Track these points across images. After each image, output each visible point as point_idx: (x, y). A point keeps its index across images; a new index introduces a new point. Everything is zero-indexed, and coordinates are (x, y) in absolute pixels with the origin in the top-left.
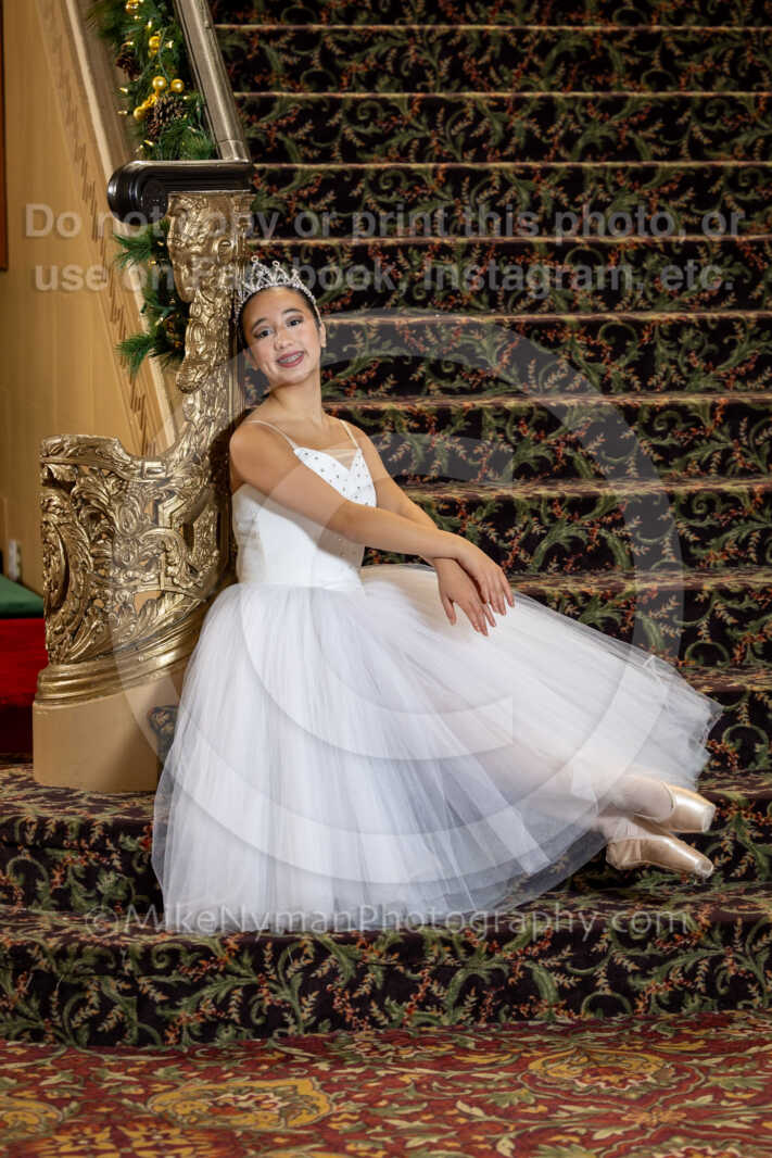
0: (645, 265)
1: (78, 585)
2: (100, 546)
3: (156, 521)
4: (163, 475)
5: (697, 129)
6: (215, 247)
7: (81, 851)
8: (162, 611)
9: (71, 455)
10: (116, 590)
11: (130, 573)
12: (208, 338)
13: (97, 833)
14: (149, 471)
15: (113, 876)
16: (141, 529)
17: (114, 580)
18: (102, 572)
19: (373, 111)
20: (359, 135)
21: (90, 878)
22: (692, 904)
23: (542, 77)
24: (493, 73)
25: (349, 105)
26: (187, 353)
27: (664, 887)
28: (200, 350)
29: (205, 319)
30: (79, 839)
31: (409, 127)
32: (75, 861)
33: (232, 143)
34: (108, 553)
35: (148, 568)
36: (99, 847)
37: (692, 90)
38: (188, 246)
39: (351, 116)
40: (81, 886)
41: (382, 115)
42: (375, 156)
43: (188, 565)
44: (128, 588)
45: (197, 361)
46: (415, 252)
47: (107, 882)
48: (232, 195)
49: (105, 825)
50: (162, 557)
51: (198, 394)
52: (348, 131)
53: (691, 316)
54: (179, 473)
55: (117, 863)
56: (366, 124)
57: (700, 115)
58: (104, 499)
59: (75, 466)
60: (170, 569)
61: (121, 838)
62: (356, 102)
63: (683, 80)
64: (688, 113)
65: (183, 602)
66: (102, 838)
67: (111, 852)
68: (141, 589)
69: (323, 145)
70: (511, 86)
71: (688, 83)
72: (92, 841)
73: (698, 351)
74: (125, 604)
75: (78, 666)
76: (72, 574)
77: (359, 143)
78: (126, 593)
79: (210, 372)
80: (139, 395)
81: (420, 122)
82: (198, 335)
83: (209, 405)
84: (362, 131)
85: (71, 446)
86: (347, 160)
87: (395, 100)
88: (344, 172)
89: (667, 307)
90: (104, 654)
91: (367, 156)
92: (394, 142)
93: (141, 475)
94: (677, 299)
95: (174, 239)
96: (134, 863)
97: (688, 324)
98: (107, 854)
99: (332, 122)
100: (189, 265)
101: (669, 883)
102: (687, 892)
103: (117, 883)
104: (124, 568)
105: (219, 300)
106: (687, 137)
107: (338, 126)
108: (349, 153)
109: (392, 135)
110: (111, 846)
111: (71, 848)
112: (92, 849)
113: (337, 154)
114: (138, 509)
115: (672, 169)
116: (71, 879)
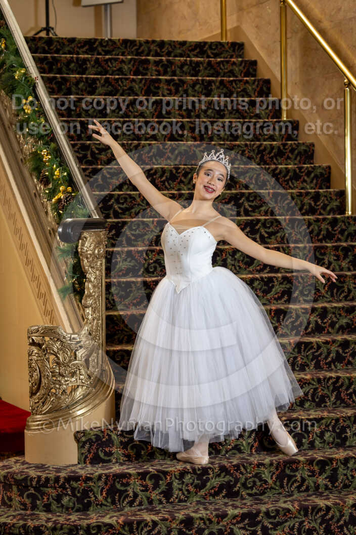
0: (236, 257)
1: (45, 384)
2: (54, 368)
3: (76, 358)
4: (78, 340)
5: (246, 205)
6: (96, 252)
7: (55, 488)
8: (78, 393)
9: (42, 333)
10: (60, 385)
11: (66, 379)
12: (94, 286)
13: (62, 481)
14: (74, 339)
15: (68, 498)
16: (70, 361)
17: (60, 381)
18: (55, 378)
19: (126, 199)
20: (119, 208)
21: (59, 499)
22: (290, 501)
23: (185, 185)
24: (166, 184)
25: (116, 197)
26: (86, 292)
27: (275, 495)
28: (91, 291)
29: (92, 279)
30: (54, 483)
31: (139, 205)
32: (53, 492)
33: (95, 211)
34: (58, 371)
35: (72, 376)
36: (63, 487)
37: (241, 189)
38: (87, 251)
39: (117, 201)
40: (55, 502)
41: (129, 200)
42: (126, 216)
43: (88, 375)
44: (65, 385)
45: (90, 296)
46: (150, 253)
47: (65, 500)
48: (101, 231)
49: (65, 478)
50: (78, 372)
51: (90, 308)
52: (116, 207)
53: (257, 276)
54: (84, 339)
55: (69, 492)
56: (123, 204)
57: (248, 200)
58: (56, 350)
59: (43, 337)
60: (81, 377)
61: (71, 483)
62: (119, 195)
63: (238, 186)
64: (243, 199)
65: (86, 389)
66: (64, 483)
67: (67, 488)
68: (70, 385)
69: (106, 212)
70: (174, 189)
71: (239, 187)
72: (60, 484)
73: (260, 289)
74: (64, 391)
75: (45, 416)
76: (43, 380)
77: (120, 211)
78: (65, 386)
79: (95, 300)
80: (50, 310)
81: (143, 203)
82: (90, 286)
83: (94, 312)
84: (121, 206)
85: (42, 329)
86: (115, 218)
87: (134, 194)
88: (118, 223)
89: (244, 272)
90: (56, 411)
91: (123, 216)
92: (133, 210)
93: (70, 340)
94: (248, 269)
95: (81, 249)
96: (76, 492)
97: (257, 279)
98: (65, 489)
99: (110, 203)
100: (87, 258)
101: (277, 494)
102: (285, 497)
103: (69, 500)
104: (63, 376)
105: (98, 272)
106: (243, 208)
107: (112, 204)
108: (117, 215)
109: (132, 208)
110: (67, 486)
111: (51, 487)
112: (59, 487)
113: (112, 215)
114: (69, 353)
115: (242, 220)
116: (51, 499)
